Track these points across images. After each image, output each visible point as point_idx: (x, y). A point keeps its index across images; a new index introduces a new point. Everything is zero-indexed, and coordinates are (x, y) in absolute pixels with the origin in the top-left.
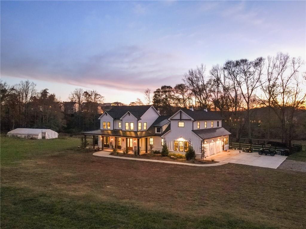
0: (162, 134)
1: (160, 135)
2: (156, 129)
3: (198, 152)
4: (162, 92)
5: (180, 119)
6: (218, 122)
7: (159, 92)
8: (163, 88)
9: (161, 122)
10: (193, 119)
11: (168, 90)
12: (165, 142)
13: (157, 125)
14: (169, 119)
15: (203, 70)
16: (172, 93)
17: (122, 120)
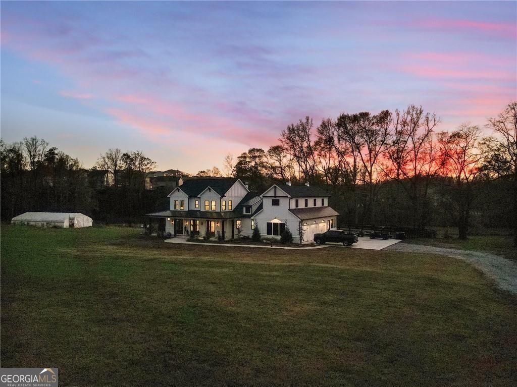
0: (252, 215)
1: (249, 217)
2: (244, 209)
3: (295, 235)
4: (250, 158)
5: (274, 195)
6: (323, 201)
7: (245, 157)
8: (250, 151)
9: (250, 201)
10: (289, 196)
11: (257, 154)
12: (256, 224)
13: (245, 204)
14: (261, 196)
15: (309, 127)
16: (264, 159)
17: (200, 198)
